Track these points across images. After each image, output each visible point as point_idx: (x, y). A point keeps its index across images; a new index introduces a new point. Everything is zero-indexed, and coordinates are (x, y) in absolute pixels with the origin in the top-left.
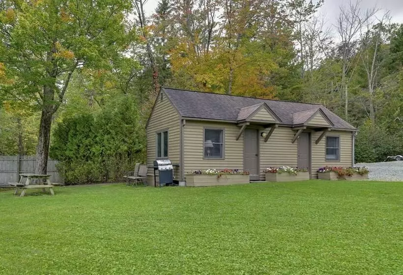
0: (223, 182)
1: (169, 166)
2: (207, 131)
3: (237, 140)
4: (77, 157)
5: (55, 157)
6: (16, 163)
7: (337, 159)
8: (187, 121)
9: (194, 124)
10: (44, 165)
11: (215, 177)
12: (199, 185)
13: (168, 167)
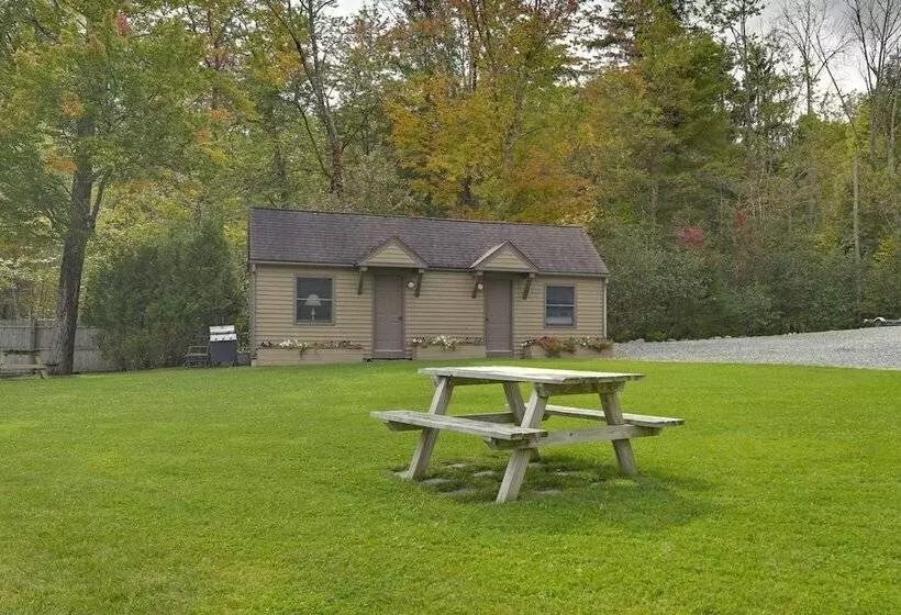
0: (310, 359)
1: (230, 335)
2: (300, 281)
3: (360, 293)
4: (122, 322)
5: (89, 321)
6: (28, 334)
7: (572, 325)
8: (257, 265)
9: (284, 270)
10: (67, 337)
11: (297, 352)
12: (265, 364)
13: (227, 338)
